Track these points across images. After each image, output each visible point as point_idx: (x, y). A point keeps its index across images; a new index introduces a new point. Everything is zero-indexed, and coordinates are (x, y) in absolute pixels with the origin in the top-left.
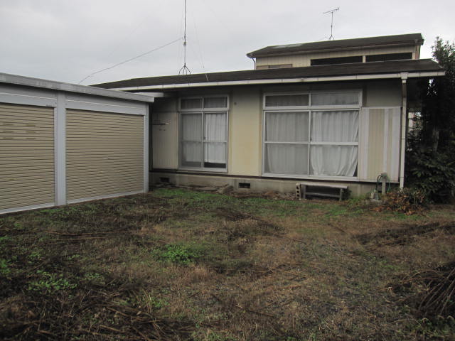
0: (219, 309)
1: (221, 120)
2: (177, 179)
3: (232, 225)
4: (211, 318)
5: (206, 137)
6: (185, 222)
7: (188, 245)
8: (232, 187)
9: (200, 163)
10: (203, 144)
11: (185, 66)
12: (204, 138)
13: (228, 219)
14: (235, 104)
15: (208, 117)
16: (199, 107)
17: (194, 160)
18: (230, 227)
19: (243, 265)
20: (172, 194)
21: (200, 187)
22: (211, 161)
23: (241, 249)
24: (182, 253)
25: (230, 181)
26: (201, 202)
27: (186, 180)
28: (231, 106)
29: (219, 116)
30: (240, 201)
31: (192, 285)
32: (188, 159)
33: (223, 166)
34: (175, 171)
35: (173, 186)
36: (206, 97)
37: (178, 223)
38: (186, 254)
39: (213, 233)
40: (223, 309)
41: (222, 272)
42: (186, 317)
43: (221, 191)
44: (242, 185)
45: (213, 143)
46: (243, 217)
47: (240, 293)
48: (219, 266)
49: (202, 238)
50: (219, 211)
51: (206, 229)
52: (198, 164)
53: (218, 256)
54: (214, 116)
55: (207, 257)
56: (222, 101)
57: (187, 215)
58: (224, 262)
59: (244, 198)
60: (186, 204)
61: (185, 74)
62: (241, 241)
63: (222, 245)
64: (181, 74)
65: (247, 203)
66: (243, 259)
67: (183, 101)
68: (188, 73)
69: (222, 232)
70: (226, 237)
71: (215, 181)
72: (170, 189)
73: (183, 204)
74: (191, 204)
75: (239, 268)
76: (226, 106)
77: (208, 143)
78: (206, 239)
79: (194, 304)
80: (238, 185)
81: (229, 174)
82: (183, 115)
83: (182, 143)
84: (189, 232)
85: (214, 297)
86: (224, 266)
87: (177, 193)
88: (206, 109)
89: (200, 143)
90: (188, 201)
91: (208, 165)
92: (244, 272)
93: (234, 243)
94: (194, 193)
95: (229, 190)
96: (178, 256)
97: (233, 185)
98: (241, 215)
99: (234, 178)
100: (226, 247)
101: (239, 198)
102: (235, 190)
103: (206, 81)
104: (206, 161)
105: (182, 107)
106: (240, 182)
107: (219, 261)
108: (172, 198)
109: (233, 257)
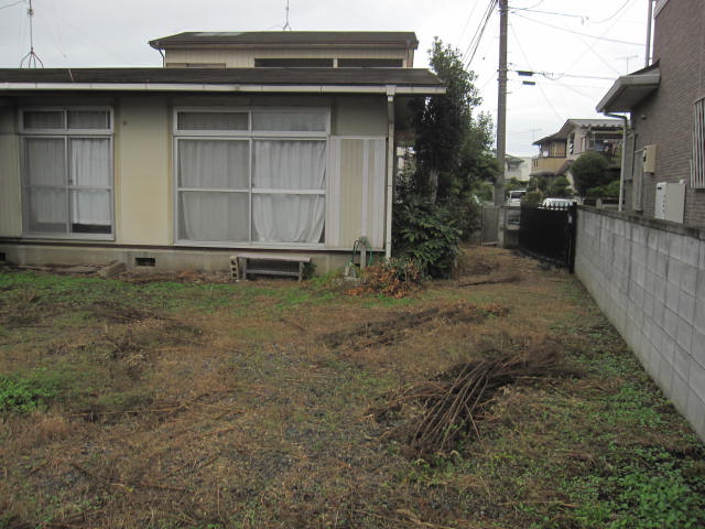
0: (83, 492)
1: (101, 151)
2: (21, 254)
3: (119, 331)
4: (68, 512)
5: (74, 178)
6: (30, 332)
7: (33, 375)
8: (122, 266)
9: (65, 225)
10: (67, 191)
11: (32, 53)
12: (70, 181)
13: (113, 320)
14: (125, 123)
15: (76, 145)
16: (60, 126)
17: (53, 221)
18: (116, 335)
19: (135, 401)
20: (10, 282)
21: (65, 267)
22: (84, 221)
23: (133, 374)
24: (20, 391)
25: (119, 256)
26: (67, 293)
27: (39, 255)
28: (117, 127)
29: (96, 144)
30: (138, 288)
31: (36, 451)
32: (41, 220)
33: (106, 229)
34: (17, 241)
35: (14, 267)
36: (71, 109)
37: (17, 334)
38: (26, 393)
39: (83, 347)
40: (92, 490)
41: (95, 418)
42: (18, 516)
43: (103, 273)
44: (141, 261)
45: (88, 191)
46: (140, 316)
47: (126, 456)
48: (89, 407)
49: (63, 359)
50: (98, 307)
51: (71, 341)
52: (60, 228)
53: (90, 390)
54: (88, 143)
55: (68, 394)
56: (100, 118)
57: (37, 320)
58: (102, 399)
59: (144, 282)
60: (35, 300)
61: (32, 67)
62: (133, 358)
63: (98, 369)
64: (25, 66)
65: (148, 292)
66: (137, 391)
67: (27, 116)
68: (39, 66)
69: (100, 345)
70: (106, 354)
71: (93, 256)
72: (6, 272)
73: (30, 299)
74: (45, 298)
75: (127, 407)
76: (109, 127)
77: (78, 191)
78: (69, 361)
79: (36, 488)
80: (133, 261)
81: (117, 243)
82: (28, 140)
83: (28, 190)
84: (36, 351)
85: (77, 468)
86: (102, 407)
87: (19, 278)
88: (72, 131)
89: (63, 190)
90: (40, 293)
91: (78, 228)
92: (136, 414)
93: (122, 364)
94: (54, 278)
95: (118, 270)
96: (11, 397)
97: (126, 262)
98: (136, 313)
99: (126, 250)
100: (106, 371)
101: (135, 283)
102: (128, 270)
103: (69, 81)
104: (76, 221)
105: (26, 126)
106: (138, 256)
107: (91, 399)
108: (9, 288)
109: (119, 390)
